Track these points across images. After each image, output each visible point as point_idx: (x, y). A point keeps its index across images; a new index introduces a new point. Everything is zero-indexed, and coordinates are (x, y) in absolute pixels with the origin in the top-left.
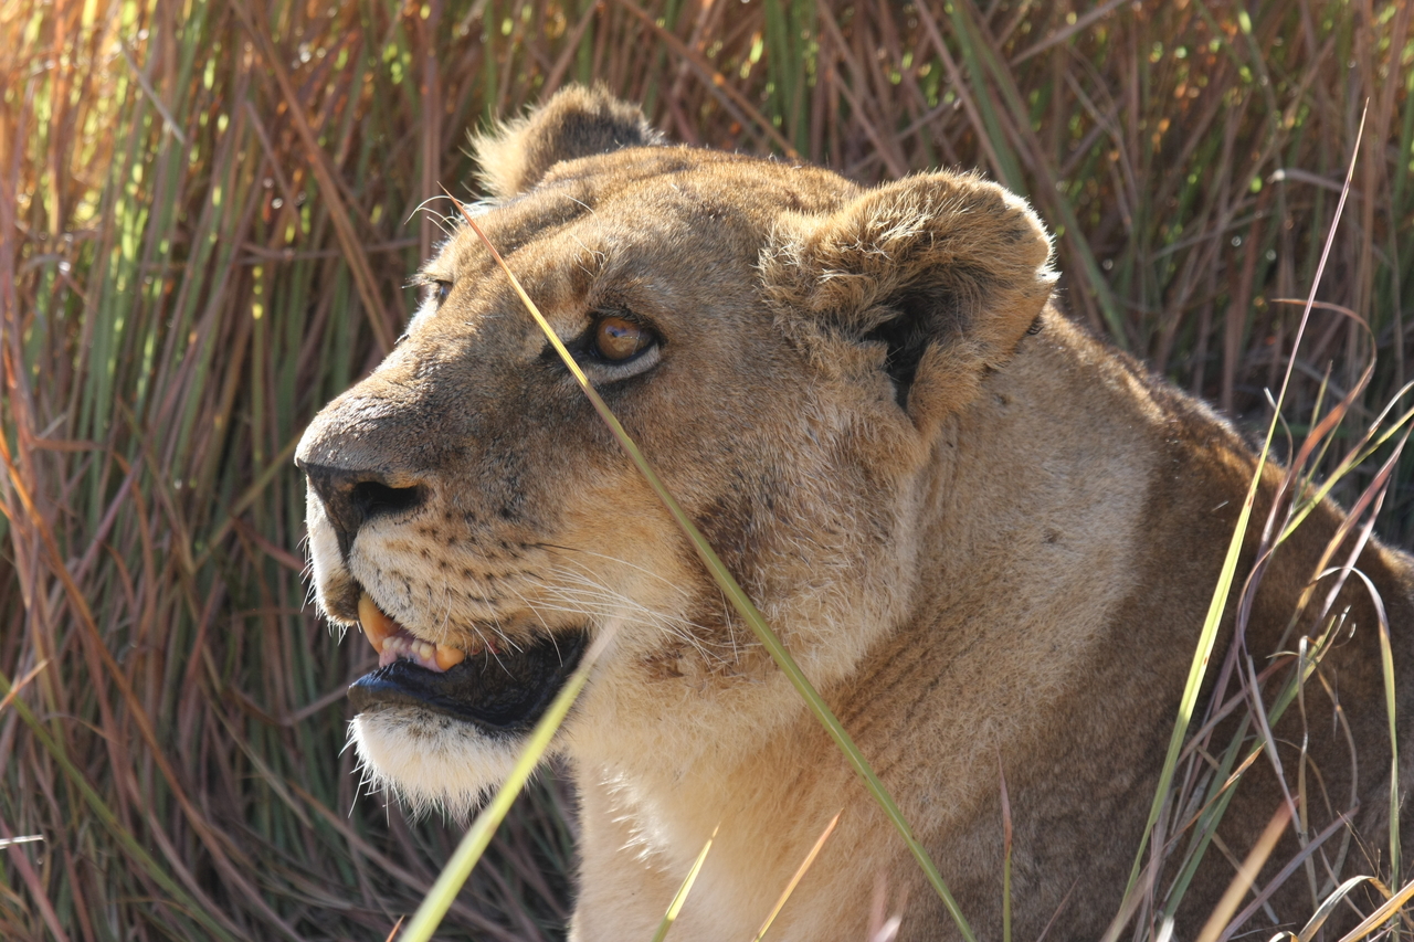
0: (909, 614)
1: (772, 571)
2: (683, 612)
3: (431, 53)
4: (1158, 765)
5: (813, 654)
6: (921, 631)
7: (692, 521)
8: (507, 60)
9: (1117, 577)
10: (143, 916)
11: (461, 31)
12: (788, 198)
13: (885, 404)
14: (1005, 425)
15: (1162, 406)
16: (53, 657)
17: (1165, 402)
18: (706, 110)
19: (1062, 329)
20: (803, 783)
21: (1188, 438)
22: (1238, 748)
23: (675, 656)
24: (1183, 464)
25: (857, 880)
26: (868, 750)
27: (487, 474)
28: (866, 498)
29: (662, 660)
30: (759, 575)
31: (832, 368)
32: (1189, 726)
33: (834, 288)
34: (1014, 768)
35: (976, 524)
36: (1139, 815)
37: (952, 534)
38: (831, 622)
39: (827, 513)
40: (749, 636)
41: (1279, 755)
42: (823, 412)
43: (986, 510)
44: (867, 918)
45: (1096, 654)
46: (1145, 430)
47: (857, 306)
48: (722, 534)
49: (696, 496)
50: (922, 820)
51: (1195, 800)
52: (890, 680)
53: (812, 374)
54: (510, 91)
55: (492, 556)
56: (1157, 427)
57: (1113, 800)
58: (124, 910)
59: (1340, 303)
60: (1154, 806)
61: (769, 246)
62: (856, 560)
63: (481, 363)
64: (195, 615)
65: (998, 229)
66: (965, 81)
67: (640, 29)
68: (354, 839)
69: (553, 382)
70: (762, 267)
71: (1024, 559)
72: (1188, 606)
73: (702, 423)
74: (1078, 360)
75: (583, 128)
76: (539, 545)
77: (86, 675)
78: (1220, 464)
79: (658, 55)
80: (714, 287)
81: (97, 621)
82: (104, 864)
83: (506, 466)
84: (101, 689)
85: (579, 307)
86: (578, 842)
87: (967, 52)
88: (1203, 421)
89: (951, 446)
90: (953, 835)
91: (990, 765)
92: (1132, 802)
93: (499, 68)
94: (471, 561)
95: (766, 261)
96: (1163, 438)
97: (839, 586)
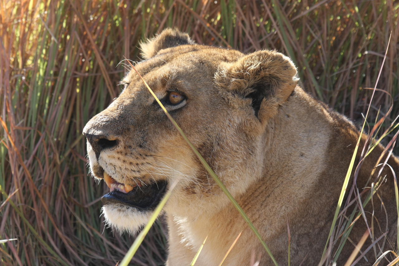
0: (262, 176)
1: (219, 163)
2: (195, 175)
3: (127, 18)
4: (332, 219)
5: (232, 187)
6: (265, 181)
7: (196, 149)
8: (148, 20)
9: (320, 166)
10: (45, 261)
11: (136, 11)
12: (224, 58)
13: (251, 115)
14: (289, 123)
15: (333, 118)
16: (20, 188)
17: (334, 117)
18: (205, 34)
19: (305, 96)
20: (231, 223)
21: (340, 127)
22: (354, 214)
23: (193, 188)
24: (339, 134)
25: (247, 251)
26: (250, 215)
27: (136, 136)
28: (246, 142)
29: (189, 189)
30: (216, 164)
31: (235, 106)
32: (341, 208)
33: (235, 83)
34: (291, 220)
35: (280, 151)
36: (327, 233)
37: (273, 153)
38: (237, 177)
39: (235, 147)
40: (214, 182)
41: (366, 216)
42: (233, 118)
43: (283, 147)
44: (250, 262)
45: (314, 188)
46: (328, 124)
47: (243, 88)
48: (205, 153)
49: (197, 142)
50: (265, 234)
51: (342, 229)
52: (256, 195)
53: (230, 107)
54: (149, 29)
55: (137, 158)
56: (332, 124)
57: (319, 228)
58: (40, 260)
59: (383, 89)
60: (330, 231)
61: (217, 72)
62: (244, 160)
63: (136, 105)
64: (60, 177)
65: (281, 66)
66: (278, 26)
67: (186, 11)
68: (105, 240)
69: (156, 111)
70: (215, 78)
71: (294, 161)
72: (340, 174)
73: (198, 121)
74: (309, 105)
75: (171, 40)
76: (151, 155)
77: (29, 193)
78: (349, 134)
79: (191, 18)
80: (202, 83)
81: (32, 178)
82: (34, 246)
83: (142, 134)
84: (33, 197)
85: (164, 90)
86: (168, 240)
87: (278, 17)
88: (344, 122)
89: (273, 129)
90: (274, 239)
91: (284, 219)
92: (324, 229)
93: (146, 22)
94: (132, 160)
95: (216, 76)
96: (333, 127)
97: (239, 167)
